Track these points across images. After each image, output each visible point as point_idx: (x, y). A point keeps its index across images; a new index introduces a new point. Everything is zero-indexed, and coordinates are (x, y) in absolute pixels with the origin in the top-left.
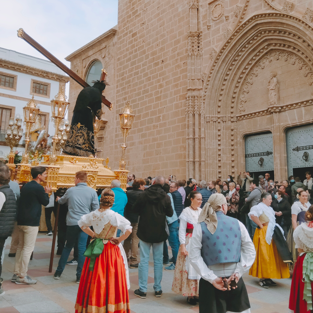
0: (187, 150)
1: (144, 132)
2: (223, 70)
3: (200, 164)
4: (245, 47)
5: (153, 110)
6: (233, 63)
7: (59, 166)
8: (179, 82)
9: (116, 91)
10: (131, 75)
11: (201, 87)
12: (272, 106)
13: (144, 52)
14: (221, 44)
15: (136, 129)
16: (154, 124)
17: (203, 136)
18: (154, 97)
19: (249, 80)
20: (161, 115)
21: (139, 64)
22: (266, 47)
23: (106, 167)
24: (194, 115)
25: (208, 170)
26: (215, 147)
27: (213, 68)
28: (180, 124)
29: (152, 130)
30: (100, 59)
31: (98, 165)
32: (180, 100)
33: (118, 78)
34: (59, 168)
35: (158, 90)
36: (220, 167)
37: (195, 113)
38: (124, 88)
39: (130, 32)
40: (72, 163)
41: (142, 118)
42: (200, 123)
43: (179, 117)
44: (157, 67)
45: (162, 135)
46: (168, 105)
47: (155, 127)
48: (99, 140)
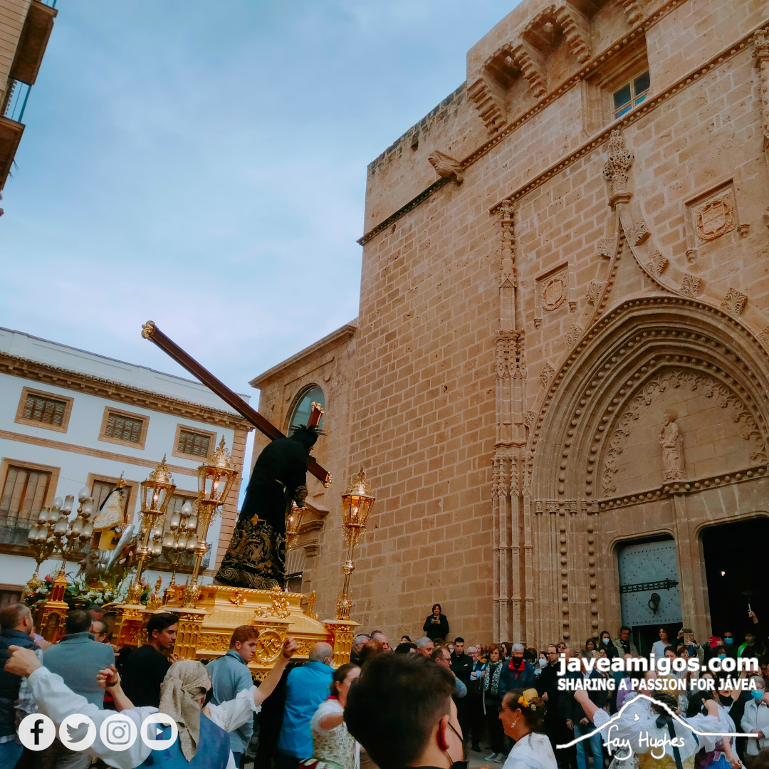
0: (495, 575)
1: (404, 535)
2: (568, 406)
3: (523, 608)
4: (610, 362)
5: (425, 487)
6: (588, 392)
7: (206, 610)
8: (478, 429)
9: (348, 449)
10: (382, 416)
11: (524, 440)
12: (672, 481)
13: (409, 370)
14: (563, 355)
15: (388, 528)
16: (426, 517)
17: (528, 543)
18: (427, 460)
19: (621, 427)
20: (441, 497)
21: (399, 393)
22: (652, 362)
23: (309, 615)
24: (509, 498)
25: (540, 622)
26: (555, 569)
27: (547, 402)
28: (481, 518)
29: (422, 531)
30: (320, 383)
31: (290, 608)
32: (480, 466)
33: (354, 421)
34: (202, 616)
35: (435, 445)
36: (565, 613)
37: (511, 493)
38: (366, 441)
39: (383, 331)
40: (234, 603)
41: (402, 505)
42: (521, 516)
43: (478, 503)
44: (434, 399)
45: (442, 541)
46: (456, 477)
47: (428, 523)
48: (309, 554)
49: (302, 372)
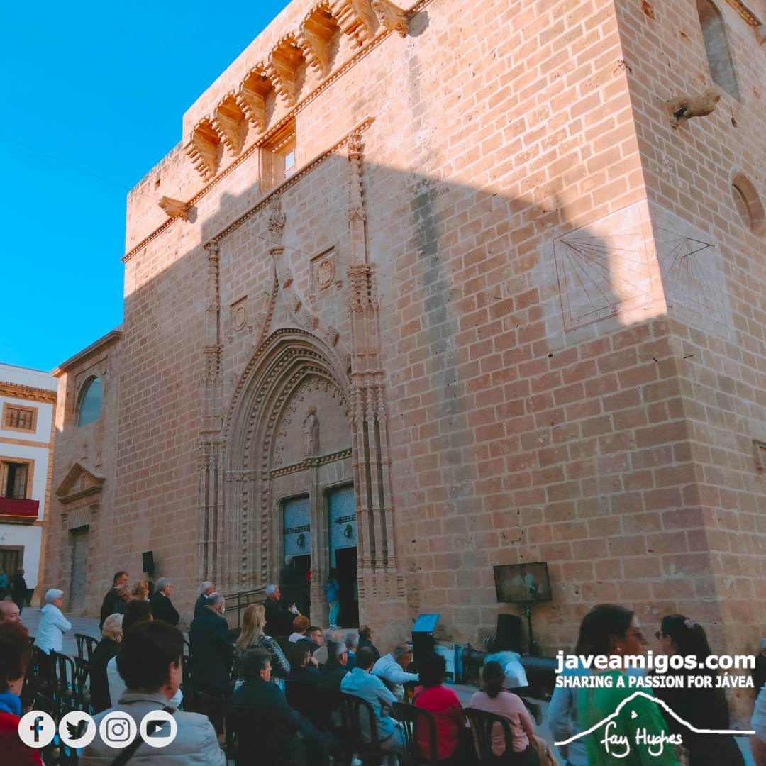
0: (197, 526)
1: (151, 497)
2: (249, 403)
3: (216, 548)
4: (274, 371)
5: (164, 461)
6: (262, 393)
9: (117, 430)
10: (138, 405)
12: (308, 457)
13: (155, 370)
14: (245, 364)
15: (142, 491)
16: (164, 484)
18: (165, 441)
19: (286, 417)
20: (174, 469)
21: (149, 387)
22: (301, 371)
24: (209, 471)
25: (227, 557)
26: (238, 519)
27: (235, 400)
28: (196, 484)
29: (162, 494)
30: (98, 375)
33: (120, 408)
35: (170, 430)
36: (245, 550)
37: (210, 468)
38: (128, 424)
39: (139, 336)
41: (150, 474)
44: (170, 394)
45: (174, 501)
46: (183, 454)
47: (166, 488)
48: (93, 511)
49: (86, 365)
